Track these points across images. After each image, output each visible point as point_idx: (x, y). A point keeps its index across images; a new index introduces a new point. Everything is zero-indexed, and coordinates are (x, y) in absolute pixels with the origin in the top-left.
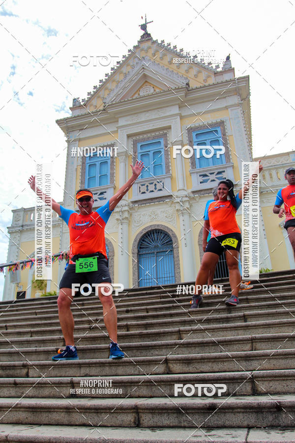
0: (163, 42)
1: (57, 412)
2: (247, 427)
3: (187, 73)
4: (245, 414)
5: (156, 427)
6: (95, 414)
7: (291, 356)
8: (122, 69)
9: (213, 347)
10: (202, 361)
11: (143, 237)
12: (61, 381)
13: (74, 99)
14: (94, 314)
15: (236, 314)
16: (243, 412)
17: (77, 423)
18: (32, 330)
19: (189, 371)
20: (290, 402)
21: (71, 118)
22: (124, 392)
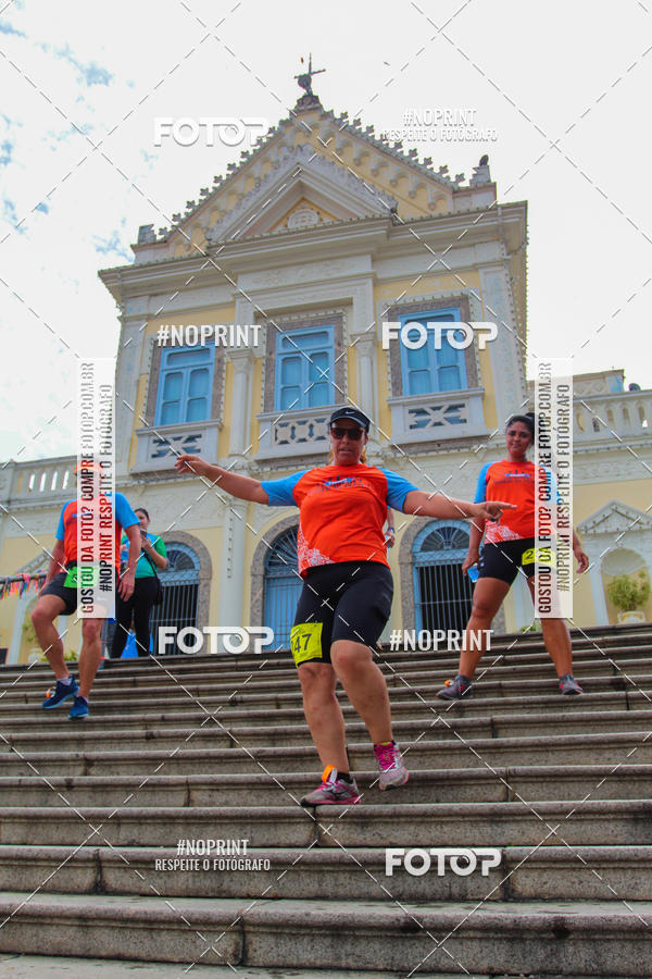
0: (345, 115)
1: (58, 925)
2: (487, 974)
3: (394, 186)
4: (484, 944)
5: (282, 967)
6: (145, 933)
7: (592, 817)
8: (253, 168)
9: (421, 791)
10: (396, 820)
11: (277, 539)
13: (142, 228)
14: (157, 704)
15: (475, 719)
16: (480, 939)
17: (103, 953)
18: (15, 735)
19: (364, 842)
20: (586, 918)
21: (133, 267)
22: (215, 885)
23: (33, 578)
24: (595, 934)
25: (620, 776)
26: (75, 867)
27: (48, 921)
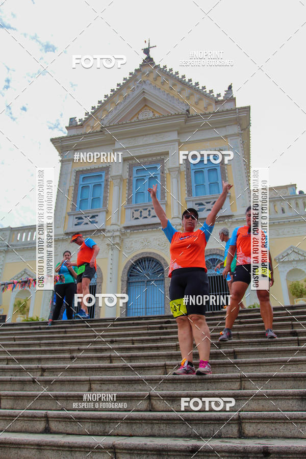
0: (165, 67)
1: (27, 448)
3: (188, 99)
6: (68, 453)
8: (123, 91)
9: (200, 385)
11: (133, 264)
12: (35, 414)
13: (71, 119)
14: (76, 342)
15: (226, 350)
16: (228, 457)
20: (278, 447)
21: (67, 137)
22: (102, 429)
23: (18, 282)
24: (283, 455)
25: (295, 378)
26: (36, 420)
27: (23, 446)
